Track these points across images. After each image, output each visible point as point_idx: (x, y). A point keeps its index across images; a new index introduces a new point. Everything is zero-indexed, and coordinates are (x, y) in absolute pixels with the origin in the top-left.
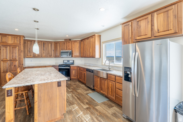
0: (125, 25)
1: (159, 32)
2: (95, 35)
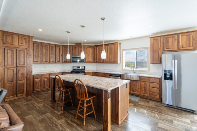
0: (154, 38)
1: (183, 47)
2: (117, 43)
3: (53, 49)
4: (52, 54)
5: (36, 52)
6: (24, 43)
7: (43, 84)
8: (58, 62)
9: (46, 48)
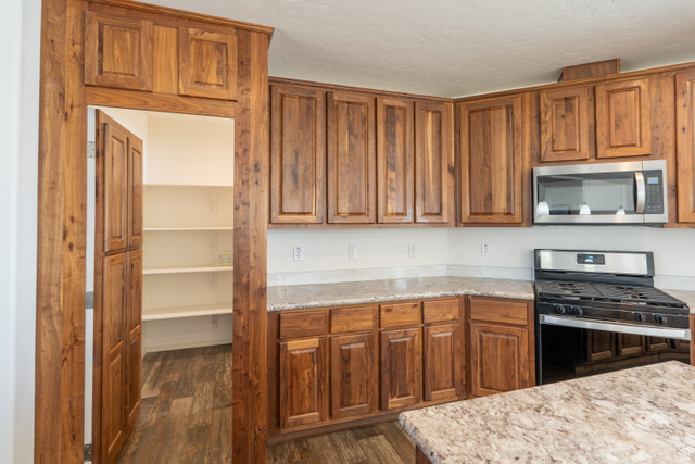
3: (399, 130)
4: (390, 166)
5: (296, 154)
6: (213, 78)
7: (337, 376)
8: (435, 219)
9: (357, 126)
